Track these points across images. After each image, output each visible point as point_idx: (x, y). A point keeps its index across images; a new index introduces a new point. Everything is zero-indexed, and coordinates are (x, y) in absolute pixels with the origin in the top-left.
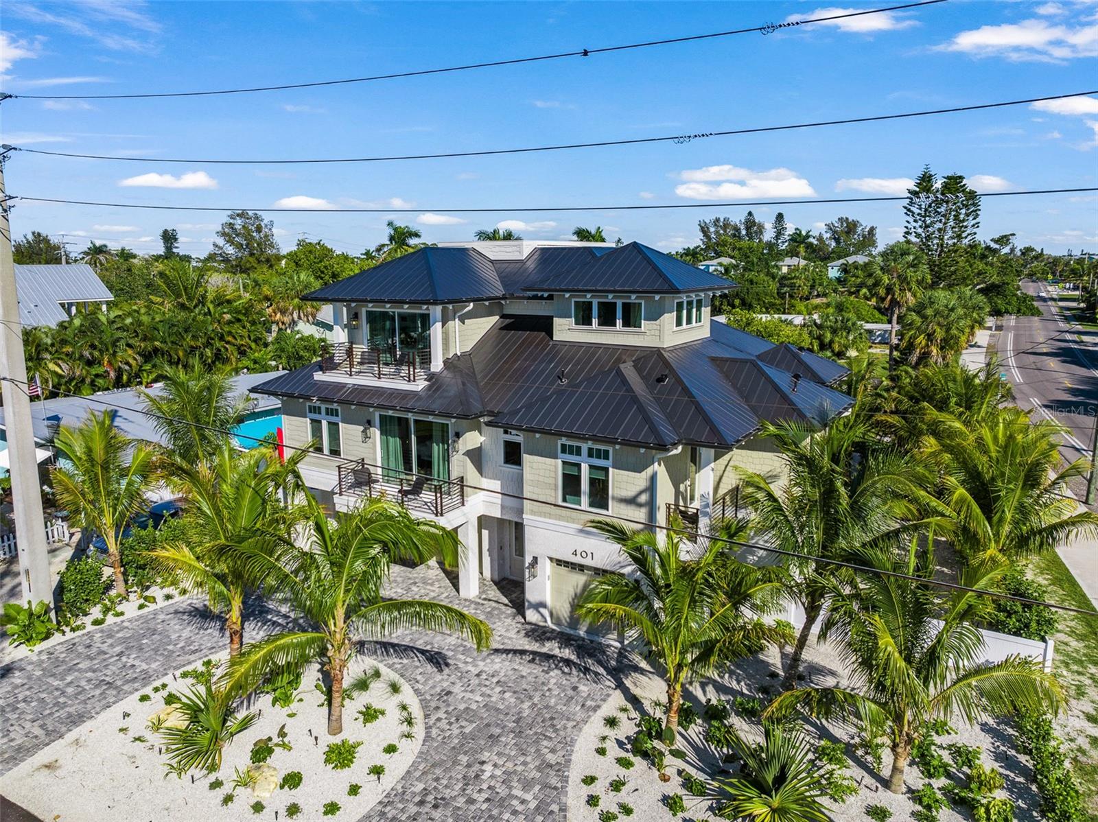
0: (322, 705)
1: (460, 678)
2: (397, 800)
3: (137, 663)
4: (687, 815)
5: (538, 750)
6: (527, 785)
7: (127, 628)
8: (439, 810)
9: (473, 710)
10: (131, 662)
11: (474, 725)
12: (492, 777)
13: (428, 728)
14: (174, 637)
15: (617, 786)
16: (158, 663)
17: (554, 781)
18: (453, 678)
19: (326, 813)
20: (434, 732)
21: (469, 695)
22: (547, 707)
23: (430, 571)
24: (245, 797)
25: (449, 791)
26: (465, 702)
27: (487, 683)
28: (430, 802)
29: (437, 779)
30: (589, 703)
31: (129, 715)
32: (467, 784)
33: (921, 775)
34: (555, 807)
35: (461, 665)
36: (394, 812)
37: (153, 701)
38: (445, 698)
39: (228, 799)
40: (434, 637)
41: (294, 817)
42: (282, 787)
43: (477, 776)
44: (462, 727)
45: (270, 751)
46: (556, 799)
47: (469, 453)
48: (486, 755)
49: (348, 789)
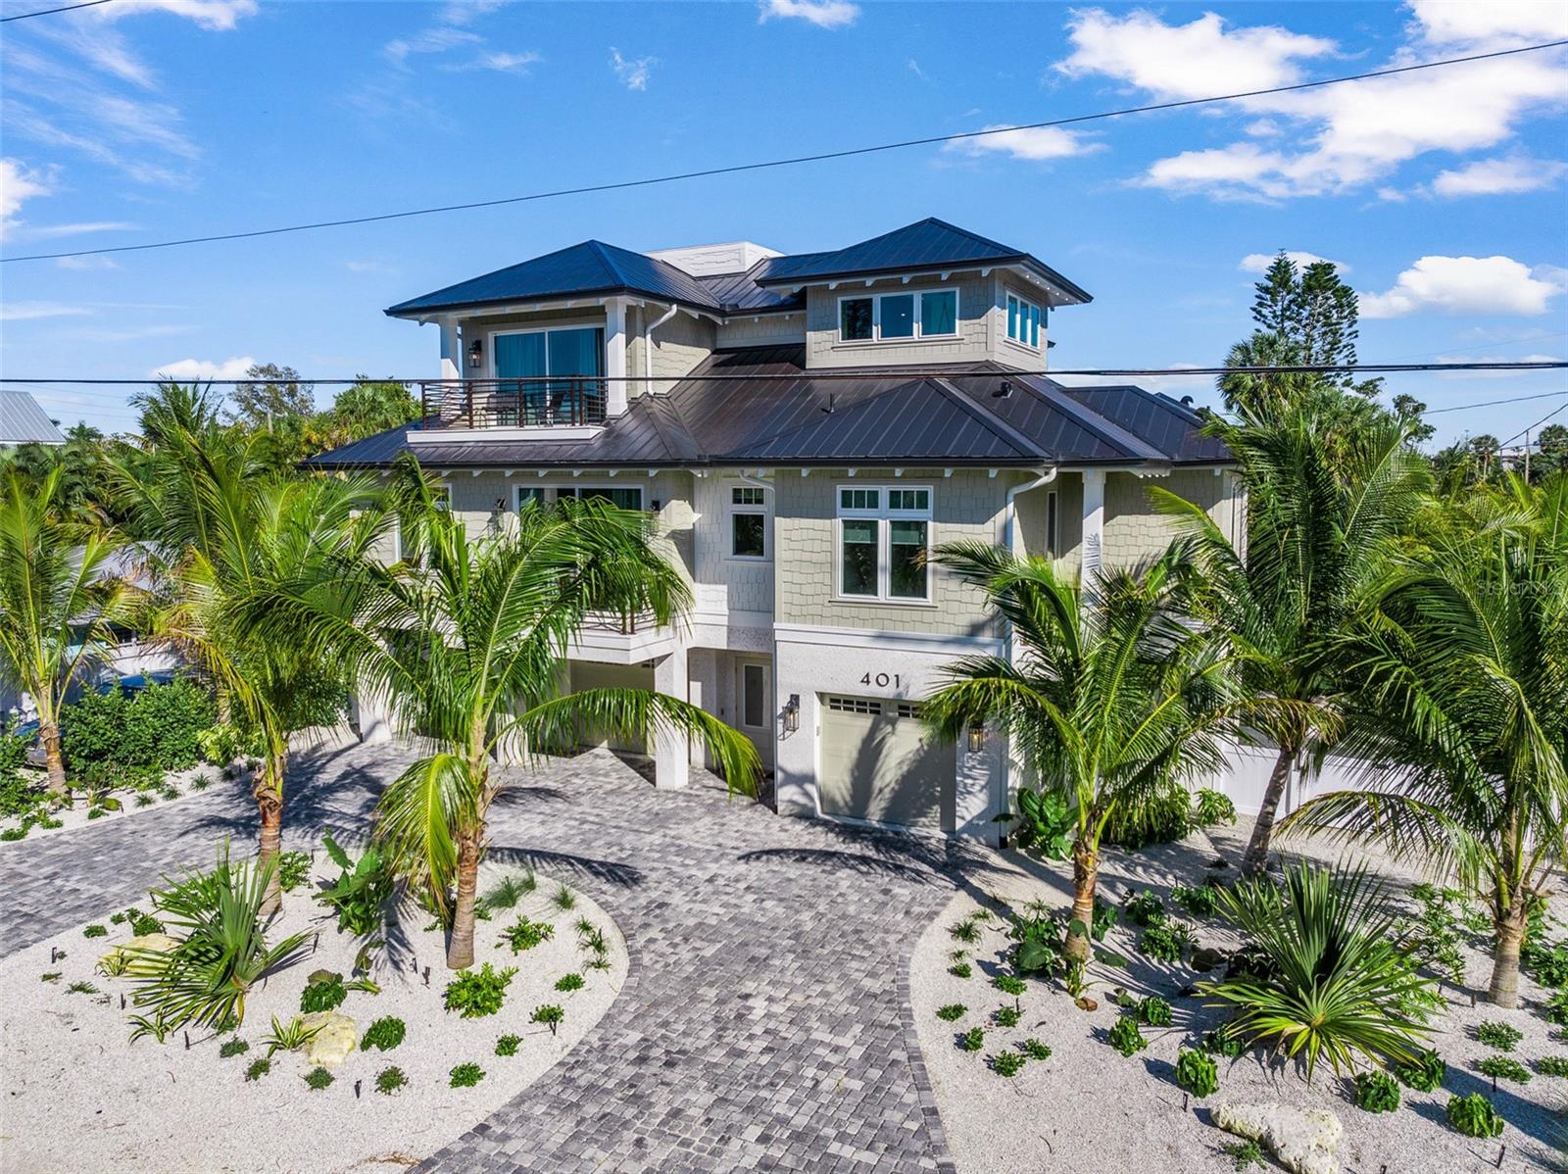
0: (432, 928)
1: (680, 885)
2: (592, 1058)
3: (82, 886)
4: (1151, 1054)
5: (843, 976)
6: (838, 1025)
7: (67, 842)
8: (678, 1070)
9: (713, 926)
10: (70, 885)
11: (719, 945)
12: (768, 1016)
13: (634, 954)
14: (152, 851)
15: (1006, 1018)
16: (121, 886)
17: (886, 1017)
18: (665, 886)
19: (455, 1083)
20: (646, 959)
21: (697, 907)
22: (844, 916)
23: (599, 761)
24: (291, 1066)
25: (691, 1039)
26: (695, 916)
27: (728, 889)
28: (657, 1059)
29: (665, 1024)
30: (916, 909)
31: (62, 956)
32: (724, 1029)
33: (1534, 984)
34: (898, 1054)
35: (675, 868)
36: (589, 1077)
37: (111, 935)
38: (658, 911)
39: (258, 1069)
40: (621, 836)
41: (394, 1091)
42: (365, 1045)
43: (740, 1017)
44: (695, 949)
45: (339, 996)
46: (897, 1043)
47: (675, 535)
48: (749, 986)
49: (496, 1045)
